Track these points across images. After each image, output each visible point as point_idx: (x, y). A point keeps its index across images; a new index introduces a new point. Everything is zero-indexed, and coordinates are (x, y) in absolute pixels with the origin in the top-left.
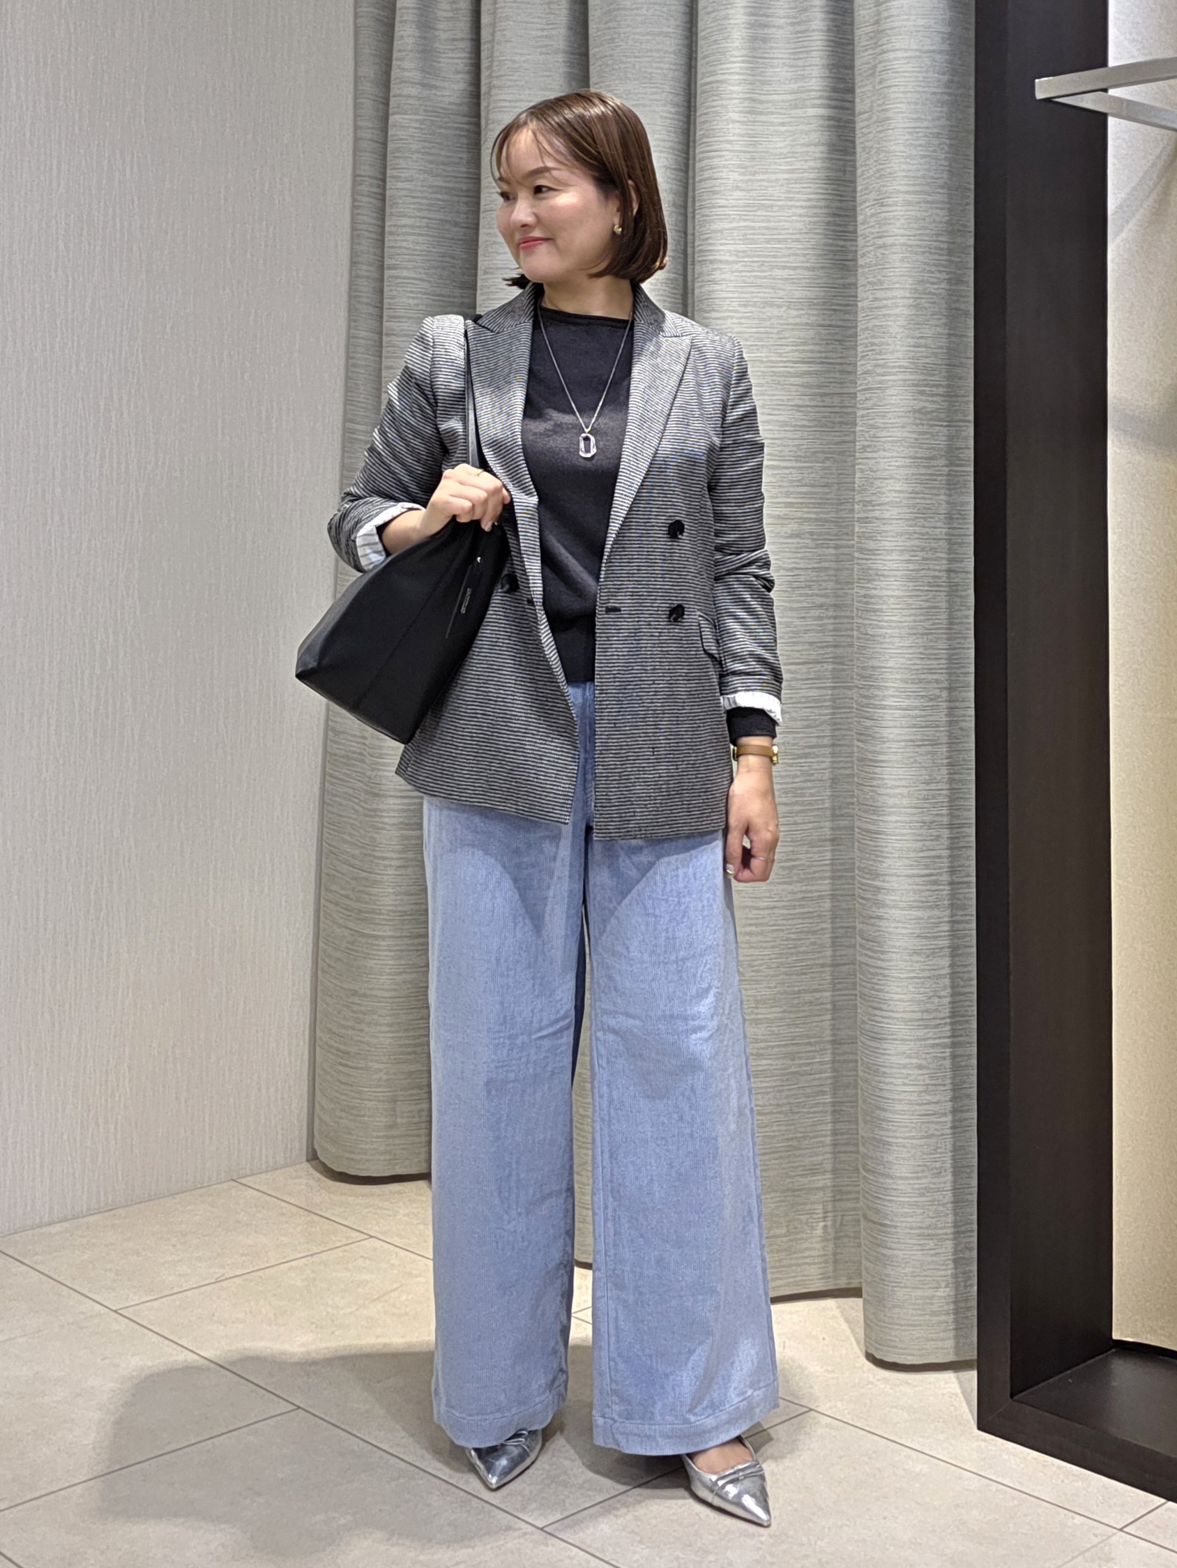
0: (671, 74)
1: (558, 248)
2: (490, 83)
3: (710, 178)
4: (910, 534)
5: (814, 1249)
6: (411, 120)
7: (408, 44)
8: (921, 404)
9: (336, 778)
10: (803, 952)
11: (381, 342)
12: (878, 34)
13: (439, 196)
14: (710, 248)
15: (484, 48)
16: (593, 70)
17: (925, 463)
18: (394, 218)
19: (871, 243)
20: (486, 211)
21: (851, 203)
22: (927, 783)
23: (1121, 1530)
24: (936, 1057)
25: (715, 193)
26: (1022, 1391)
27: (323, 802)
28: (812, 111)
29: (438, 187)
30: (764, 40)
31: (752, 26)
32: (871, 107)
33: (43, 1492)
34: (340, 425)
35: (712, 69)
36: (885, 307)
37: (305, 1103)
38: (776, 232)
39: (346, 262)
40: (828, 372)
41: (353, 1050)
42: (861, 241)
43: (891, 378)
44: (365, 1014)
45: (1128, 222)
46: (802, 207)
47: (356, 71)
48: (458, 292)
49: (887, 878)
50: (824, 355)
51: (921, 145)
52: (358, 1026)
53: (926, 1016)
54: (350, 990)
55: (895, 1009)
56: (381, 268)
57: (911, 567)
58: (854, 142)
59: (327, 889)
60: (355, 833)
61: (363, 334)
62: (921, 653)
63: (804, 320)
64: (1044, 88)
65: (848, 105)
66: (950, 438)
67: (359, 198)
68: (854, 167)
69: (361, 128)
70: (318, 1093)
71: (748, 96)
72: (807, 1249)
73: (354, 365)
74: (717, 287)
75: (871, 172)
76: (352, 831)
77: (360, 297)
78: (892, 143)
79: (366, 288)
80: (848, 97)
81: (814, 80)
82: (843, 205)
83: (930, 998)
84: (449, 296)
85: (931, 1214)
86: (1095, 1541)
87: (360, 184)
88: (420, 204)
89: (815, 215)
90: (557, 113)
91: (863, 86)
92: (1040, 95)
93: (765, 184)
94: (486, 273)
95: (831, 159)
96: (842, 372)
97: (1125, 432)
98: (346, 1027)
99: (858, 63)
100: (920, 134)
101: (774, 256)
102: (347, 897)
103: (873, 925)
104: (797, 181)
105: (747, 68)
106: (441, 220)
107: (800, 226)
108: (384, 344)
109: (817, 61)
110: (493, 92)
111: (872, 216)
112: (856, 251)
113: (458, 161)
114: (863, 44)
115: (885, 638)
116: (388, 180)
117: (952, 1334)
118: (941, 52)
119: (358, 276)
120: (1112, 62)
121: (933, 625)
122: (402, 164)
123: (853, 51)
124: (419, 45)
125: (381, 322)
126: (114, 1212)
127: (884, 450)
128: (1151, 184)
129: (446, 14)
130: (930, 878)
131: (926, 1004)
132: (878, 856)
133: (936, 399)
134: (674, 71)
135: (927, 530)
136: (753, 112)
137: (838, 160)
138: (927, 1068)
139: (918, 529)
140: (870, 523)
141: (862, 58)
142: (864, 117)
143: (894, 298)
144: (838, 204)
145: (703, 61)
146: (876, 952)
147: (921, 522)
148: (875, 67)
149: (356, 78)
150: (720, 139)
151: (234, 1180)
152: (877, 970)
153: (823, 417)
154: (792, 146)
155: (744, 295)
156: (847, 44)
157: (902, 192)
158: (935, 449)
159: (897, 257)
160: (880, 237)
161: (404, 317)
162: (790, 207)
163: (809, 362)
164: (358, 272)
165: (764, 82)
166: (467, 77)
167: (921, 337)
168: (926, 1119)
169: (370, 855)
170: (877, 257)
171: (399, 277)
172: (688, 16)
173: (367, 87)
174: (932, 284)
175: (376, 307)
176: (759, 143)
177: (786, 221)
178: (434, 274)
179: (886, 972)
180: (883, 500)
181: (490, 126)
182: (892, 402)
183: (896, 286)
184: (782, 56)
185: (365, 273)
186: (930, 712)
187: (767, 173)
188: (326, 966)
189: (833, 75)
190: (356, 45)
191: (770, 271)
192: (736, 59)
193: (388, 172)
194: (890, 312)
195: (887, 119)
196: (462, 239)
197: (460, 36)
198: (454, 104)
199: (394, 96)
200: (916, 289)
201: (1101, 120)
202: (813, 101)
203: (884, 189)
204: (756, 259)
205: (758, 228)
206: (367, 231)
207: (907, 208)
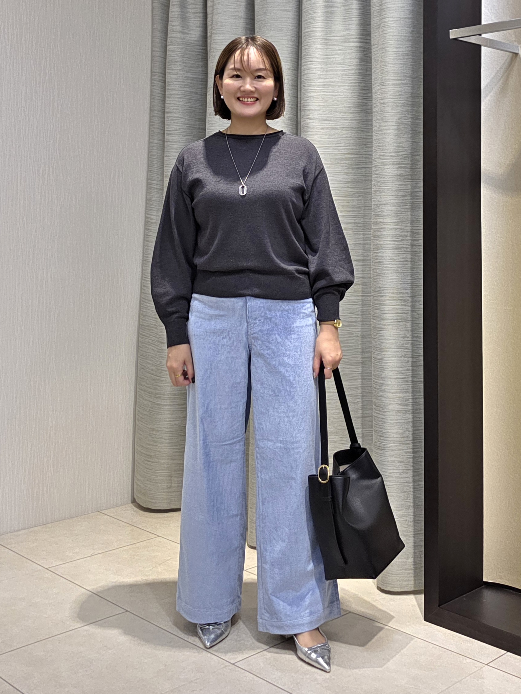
0: (291, 28)
2: (211, 32)
3: (308, 74)
4: (396, 229)
6: (177, 48)
7: (175, 15)
8: (400, 172)
9: (144, 336)
12: (381, 10)
13: (189, 81)
14: (308, 104)
15: (209, 16)
16: (257, 26)
17: (402, 198)
18: (169, 91)
19: (378, 102)
21: (370, 84)
22: (404, 338)
23: (487, 665)
24: (406, 458)
25: (311, 80)
26: (444, 604)
27: (138, 346)
28: (352, 44)
29: (189, 77)
30: (332, 13)
31: (326, 7)
32: (378, 42)
33: (14, 648)
34: (145, 182)
35: (309, 25)
36: (384, 130)
38: (337, 97)
39: (148, 110)
40: (360, 158)
41: (152, 454)
42: (374, 101)
43: (387, 161)
44: (158, 439)
45: (490, 92)
46: (348, 86)
47: (152, 26)
48: (198, 123)
49: (386, 379)
50: (358, 151)
51: (400, 59)
52: (155, 444)
53: (403, 440)
54: (151, 428)
55: (389, 437)
56: (164, 113)
57: (396, 243)
58: (371, 58)
59: (140, 384)
60: (153, 360)
61: (156, 141)
62: (400, 281)
63: (349, 135)
64: (454, 34)
65: (368, 41)
66: (413, 187)
67: (154, 82)
68: (371, 68)
69: (154, 51)
70: (136, 474)
71: (324, 37)
73: (152, 155)
74: (311, 121)
75: (378, 71)
76: (151, 359)
77: (154, 125)
78: (387, 58)
79: (157, 121)
80: (368, 38)
81: (354, 30)
82: (367, 85)
83: (404, 431)
84: (194, 125)
86: (475, 669)
87: (155, 76)
88: (181, 85)
89: (354, 90)
91: (375, 33)
92: (452, 37)
93: (332, 76)
95: (361, 65)
96: (366, 158)
98: (149, 445)
99: (372, 23)
100: (400, 54)
101: (336, 108)
102: (149, 388)
103: (380, 400)
104: (346, 75)
105: (324, 25)
106: (190, 92)
107: (347, 94)
108: (165, 146)
109: (354, 22)
110: (213, 36)
111: (379, 90)
112: (372, 105)
113: (197, 66)
114: (375, 15)
115: (385, 274)
116: (167, 74)
117: (413, 578)
118: (408, 18)
119: (153, 116)
120: (483, 22)
121: (405, 269)
122: (173, 67)
123: (370, 17)
124: (181, 15)
125: (164, 136)
126: (46, 525)
127: (384, 192)
128: (500, 76)
129: (193, 2)
130: (404, 379)
131: (403, 434)
132: (382, 370)
133: (406, 170)
134: (292, 26)
135: (402, 227)
136: (326, 45)
137: (364, 65)
138: (403, 462)
139: (399, 227)
140: (378, 224)
141: (374, 21)
142: (376, 46)
143: (388, 126)
144: (364, 85)
145: (305, 22)
146: (381, 411)
147: (400, 224)
148: (380, 25)
149: (153, 30)
150: (312, 56)
151: (98, 511)
152: (382, 420)
153: (357, 178)
154: (344, 59)
155: (323, 124)
156: (368, 15)
157: (392, 80)
158: (406, 192)
159: (390, 108)
160: (382, 99)
161: (174, 134)
162: (343, 86)
163: (351, 154)
164: (153, 114)
165: (331, 31)
166: (201, 29)
167: (400, 143)
168: (403, 484)
169: (160, 369)
170: (380, 108)
171: (172, 117)
172: (298, 3)
173: (158, 34)
174: (405, 119)
175: (161, 129)
176: (329, 58)
177: (341, 92)
178: (187, 115)
179: (385, 420)
180: (384, 214)
181: (211, 51)
182: (388, 171)
183: (389, 120)
184: (339, 20)
185: (156, 115)
186: (404, 307)
187: (332, 71)
188: (140, 418)
189: (361, 28)
190: (152, 15)
191: (334, 114)
192: (319, 21)
193: (167, 70)
194: (387, 132)
195: (385, 48)
196: (199, 100)
197: (198, 11)
198: (196, 41)
199: (169, 37)
200: (398, 122)
201: (478, 48)
202: (353, 39)
203: (384, 78)
204: (328, 109)
205: (329, 95)
206: (158, 96)
207: (393, 86)
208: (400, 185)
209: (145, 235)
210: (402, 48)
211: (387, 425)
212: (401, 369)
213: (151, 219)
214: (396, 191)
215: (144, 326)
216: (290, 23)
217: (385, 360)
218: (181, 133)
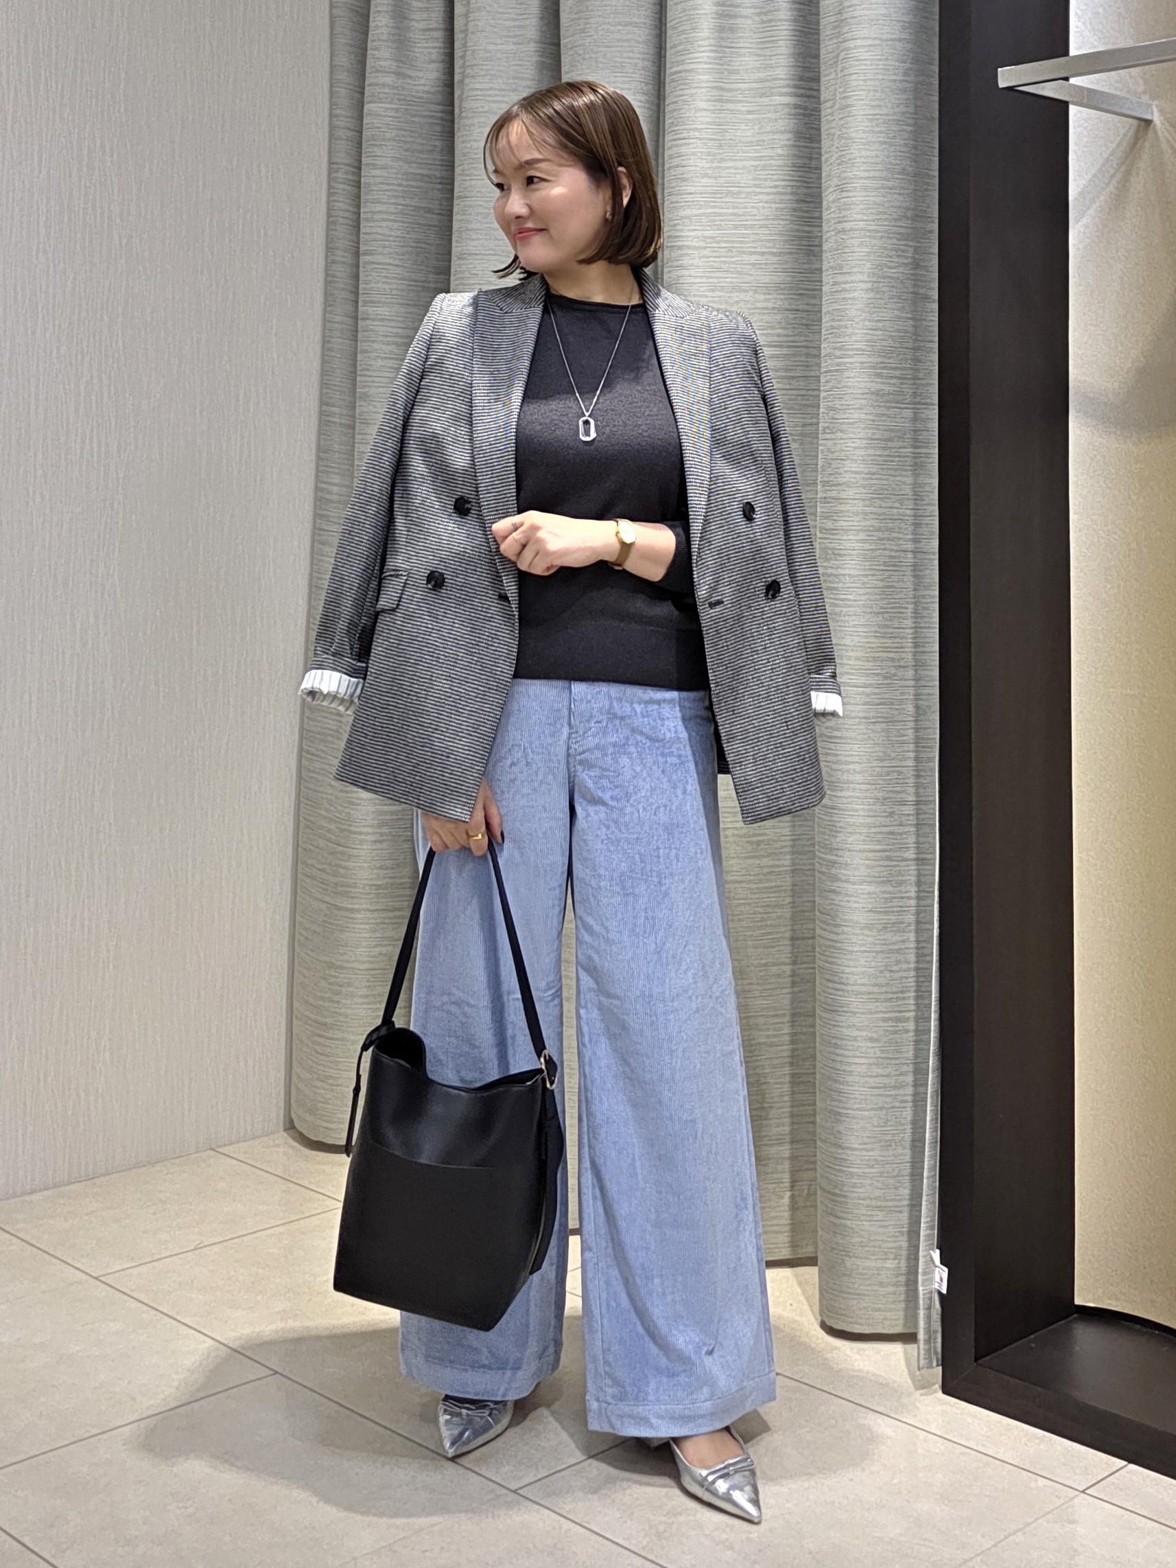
0: (640, 65)
1: (551, 238)
2: (463, 72)
3: (677, 166)
4: (866, 514)
5: (781, 1218)
6: (387, 109)
7: (383, 34)
8: (879, 387)
9: (313, 754)
10: (772, 926)
11: (356, 326)
12: (840, 23)
13: (413, 183)
14: (678, 234)
15: (458, 36)
16: (565, 60)
17: (883, 444)
18: (369, 204)
19: (832, 228)
20: (459, 198)
21: (816, 190)
22: (882, 760)
23: (1083, 1492)
24: (887, 1031)
25: (685, 180)
26: (986, 1356)
27: (300, 778)
28: (779, 99)
29: (413, 174)
30: (732, 30)
31: (720, 16)
32: (835, 95)
33: (23, 1457)
34: (316, 409)
35: (683, 58)
36: (844, 290)
37: (282, 1074)
38: (744, 218)
39: (322, 248)
40: (794, 355)
41: (329, 1020)
42: (825, 228)
43: (847, 360)
44: (342, 986)
45: (1088, 208)
46: (769, 194)
47: (331, 60)
48: (431, 277)
49: (840, 853)
50: (790, 339)
51: (881, 132)
52: (336, 998)
53: (875, 989)
54: (326, 962)
55: (846, 982)
56: (357, 254)
57: (867, 546)
58: (819, 130)
59: (305, 863)
60: (332, 808)
61: (338, 319)
62: (876, 632)
63: (770, 305)
64: (1007, 77)
65: (814, 93)
66: (915, 419)
67: (336, 185)
68: (820, 154)
69: (337, 116)
70: (295, 1064)
71: (716, 84)
72: (776, 1217)
73: (330, 350)
74: (686, 273)
75: (834, 158)
76: (328, 806)
77: (335, 282)
78: (852, 130)
79: (342, 273)
80: (814, 86)
81: (781, 69)
82: (810, 191)
83: (881, 972)
84: (424, 282)
85: (879, 1185)
86: (1059, 1502)
87: (337, 171)
88: (396, 191)
89: (781, 202)
90: (546, 105)
91: (828, 75)
92: (1002, 84)
93: (732, 171)
94: (459, 259)
95: (798, 146)
96: (808, 355)
97: (1086, 413)
98: (322, 998)
99: (823, 51)
100: (880, 121)
101: (742, 242)
102: (323, 870)
103: (827, 898)
104: (764, 168)
105: (716, 58)
106: (415, 207)
107: (767, 212)
108: (359, 329)
109: (784, 50)
110: (467, 81)
111: (833, 202)
112: (822, 237)
113: (431, 148)
114: (828, 33)
115: (840, 616)
116: (363, 167)
117: (903, 1305)
118: (900, 40)
119: (334, 262)
120: (1073, 51)
121: (889, 604)
122: (378, 151)
123: (819, 40)
124: (393, 35)
125: (357, 307)
126: (94, 1181)
127: (841, 431)
128: (1112, 171)
129: (421, 5)
130: (884, 854)
131: (877, 977)
132: (831, 831)
133: (892, 381)
134: (643, 59)
135: (883, 510)
136: (720, 101)
137: (805, 147)
138: (877, 1040)
139: (874, 510)
140: (828, 503)
141: (827, 47)
142: (828, 104)
143: (852, 282)
144: (805, 191)
145: (673, 51)
146: (829, 925)
147: (878, 502)
148: (838, 55)
149: (332, 67)
150: (688, 127)
151: (212, 1149)
152: (831, 943)
153: (790, 400)
154: (759, 133)
155: (710, 280)
156: (813, 34)
157: (861, 178)
158: (891, 431)
159: (856, 242)
160: (839, 222)
161: (379, 302)
162: (756, 194)
163: (775, 346)
164: (333, 257)
165: (730, 72)
166: (441, 66)
167: (878, 321)
168: (876, 1091)
169: (346, 830)
170: (836, 241)
171: (374, 263)
172: (658, 7)
173: (343, 76)
174: (889, 268)
175: (351, 292)
176: (726, 131)
177: (752, 207)
178: (409, 259)
179: (838, 945)
180: (841, 480)
181: (463, 115)
182: (850, 384)
183: (855, 270)
184: (749, 45)
185: (340, 259)
186: (884, 690)
187: (734, 160)
188: (302, 939)
189: (799, 64)
190: (332, 34)
191: (737, 256)
192: (702, 49)
193: (363, 159)
194: (847, 296)
195: (848, 106)
196: (436, 226)
197: (434, 26)
198: (428, 92)
199: (369, 85)
200: (873, 273)
201: (1061, 108)
202: (780, 90)
203: (844, 175)
204: (723, 245)
205: (725, 214)
206: (343, 217)
207: (863, 194)
208: (877, 415)
209: (314, 528)
210: (886, 107)
211: (841, 956)
212: (874, 830)
213: (330, 493)
214: (870, 429)
215: (312, 732)
216: (640, 53)
217: (839, 810)
218: (396, 301)
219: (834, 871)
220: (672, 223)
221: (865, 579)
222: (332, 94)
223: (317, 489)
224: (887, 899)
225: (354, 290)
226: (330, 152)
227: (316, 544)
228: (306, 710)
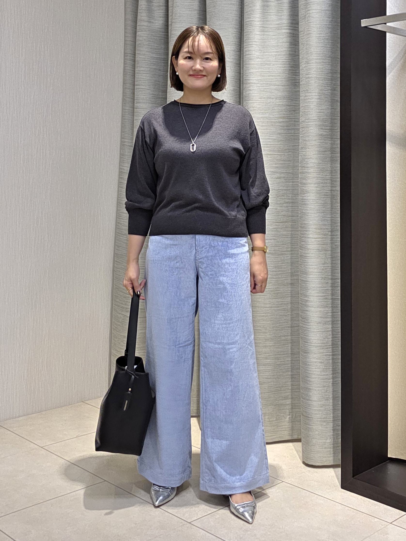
0: (235, 18)
2: (172, 21)
3: (249, 54)
4: (317, 178)
5: (286, 425)
6: (144, 34)
7: (143, 8)
8: (322, 133)
9: (118, 262)
10: (282, 322)
12: (306, 4)
13: (154, 60)
14: (249, 78)
15: (170, 9)
16: (208, 17)
17: (323, 153)
18: (138, 68)
19: (304, 77)
21: (298, 63)
22: (323, 264)
23: (391, 523)
24: (326, 359)
25: (251, 59)
26: (356, 475)
27: (114, 271)
28: (284, 31)
29: (154, 57)
30: (268, 6)
32: (304, 29)
34: (119, 140)
35: (250, 16)
36: (309, 99)
38: (272, 73)
39: (122, 84)
40: (290, 121)
42: (301, 76)
43: (310, 123)
45: (393, 69)
46: (281, 64)
47: (125, 17)
48: (160, 93)
49: (309, 297)
50: (288, 115)
51: (321, 43)
53: (323, 345)
54: (123, 336)
55: (312, 342)
56: (134, 85)
57: (318, 189)
58: (298, 42)
59: (115, 301)
61: (127, 108)
62: (321, 219)
63: (282, 103)
64: (364, 23)
65: (296, 29)
66: (332, 144)
67: (127, 61)
68: (299, 50)
69: (127, 36)
71: (261, 25)
72: (284, 425)
73: (125, 119)
74: (251, 92)
75: (304, 52)
77: (126, 95)
78: (311, 42)
79: (129, 92)
80: (296, 26)
81: (285, 20)
82: (295, 63)
83: (324, 339)
84: (158, 95)
85: (325, 413)
86: (382, 527)
87: (127, 56)
88: (147, 63)
89: (285, 67)
91: (301, 22)
92: (363, 25)
93: (268, 56)
95: (291, 48)
96: (294, 121)
97: (393, 142)
100: (321, 39)
101: (271, 81)
102: (122, 303)
103: (305, 313)
104: (279, 55)
105: (262, 16)
106: (155, 69)
107: (280, 71)
108: (135, 112)
109: (285, 13)
110: (173, 24)
111: (304, 67)
112: (299, 79)
113: (160, 48)
114: (302, 7)
115: (309, 214)
116: (136, 55)
117: (332, 455)
118: (328, 10)
119: (126, 88)
120: (388, 14)
121: (325, 209)
122: (141, 49)
123: (298, 10)
124: (147, 8)
125: (134, 104)
126: (41, 413)
127: (308, 149)
128: (402, 56)
130: (325, 297)
131: (323, 341)
132: (306, 289)
133: (326, 131)
135: (323, 176)
136: (263, 31)
137: (293, 48)
138: (323, 363)
139: (320, 176)
140: (304, 174)
141: (301, 13)
142: (302, 33)
143: (312, 96)
144: (293, 63)
145: (246, 14)
146: (306, 322)
147: (322, 174)
148: (306, 15)
149: (125, 20)
150: (252, 41)
151: (83, 402)
152: (306, 329)
153: (288, 137)
154: (277, 43)
155: (260, 95)
156: (296, 8)
157: (315, 59)
158: (326, 148)
159: (313, 82)
160: (307, 75)
161: (142, 102)
162: (276, 64)
163: (283, 118)
164: (126, 86)
165: (267, 21)
166: (164, 19)
167: (321, 109)
168: (323, 381)
170: (306, 81)
171: (140, 88)
173: (129, 22)
174: (325, 91)
176: (265, 42)
177: (275, 69)
178: (152, 87)
179: (309, 330)
180: (308, 166)
181: (172, 36)
182: (311, 132)
183: (313, 91)
184: (273, 12)
185: (128, 87)
186: (324, 239)
187: (268, 52)
188: (115, 328)
189: (291, 18)
190: (125, 8)
191: (269, 86)
192: (257, 13)
193: (136, 52)
194: (311, 101)
195: (309, 34)
196: (162, 75)
197: (161, 4)
198: (160, 28)
199: (138, 26)
200: (320, 93)
201: (383, 34)
202: (284, 27)
203: (308, 58)
204: (264, 82)
205: (265, 71)
206: (130, 73)
207: (316, 64)
208: (320, 142)
209: (119, 182)
210: (323, 34)
211: (310, 333)
212: (321, 289)
213: (124, 170)
214: (318, 147)
215: (118, 254)
216: (235, 14)
217: (309, 282)
218: (147, 102)
219: (307, 303)
220: (246, 75)
221: (318, 201)
222: (125, 29)
223: (120, 169)
224: (326, 313)
225: (133, 98)
226: (125, 49)
227: (120, 188)
228: (116, 247)
